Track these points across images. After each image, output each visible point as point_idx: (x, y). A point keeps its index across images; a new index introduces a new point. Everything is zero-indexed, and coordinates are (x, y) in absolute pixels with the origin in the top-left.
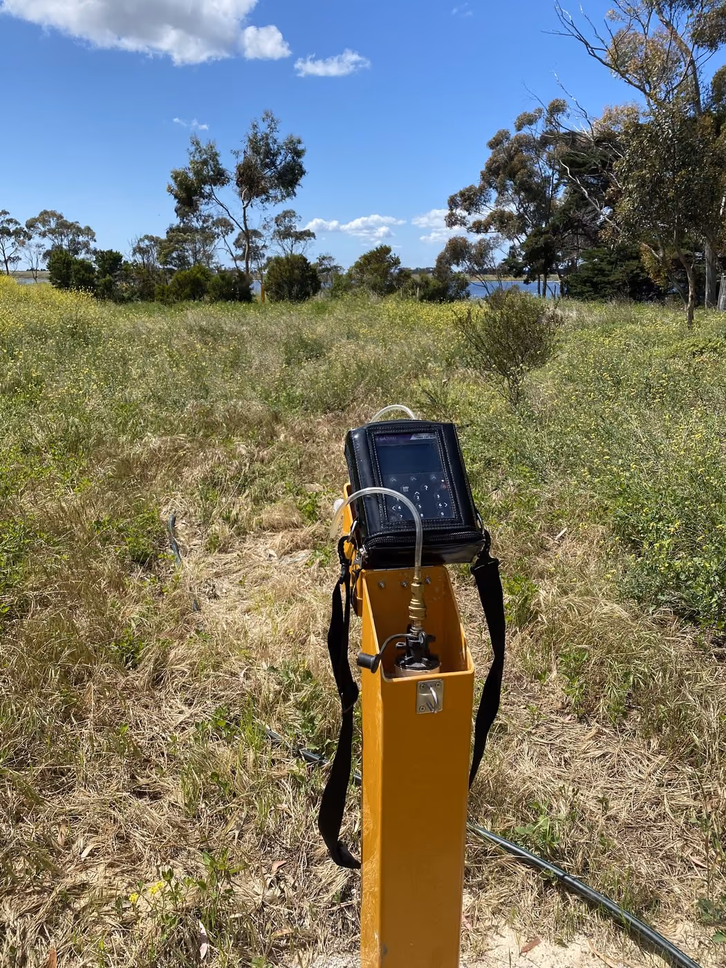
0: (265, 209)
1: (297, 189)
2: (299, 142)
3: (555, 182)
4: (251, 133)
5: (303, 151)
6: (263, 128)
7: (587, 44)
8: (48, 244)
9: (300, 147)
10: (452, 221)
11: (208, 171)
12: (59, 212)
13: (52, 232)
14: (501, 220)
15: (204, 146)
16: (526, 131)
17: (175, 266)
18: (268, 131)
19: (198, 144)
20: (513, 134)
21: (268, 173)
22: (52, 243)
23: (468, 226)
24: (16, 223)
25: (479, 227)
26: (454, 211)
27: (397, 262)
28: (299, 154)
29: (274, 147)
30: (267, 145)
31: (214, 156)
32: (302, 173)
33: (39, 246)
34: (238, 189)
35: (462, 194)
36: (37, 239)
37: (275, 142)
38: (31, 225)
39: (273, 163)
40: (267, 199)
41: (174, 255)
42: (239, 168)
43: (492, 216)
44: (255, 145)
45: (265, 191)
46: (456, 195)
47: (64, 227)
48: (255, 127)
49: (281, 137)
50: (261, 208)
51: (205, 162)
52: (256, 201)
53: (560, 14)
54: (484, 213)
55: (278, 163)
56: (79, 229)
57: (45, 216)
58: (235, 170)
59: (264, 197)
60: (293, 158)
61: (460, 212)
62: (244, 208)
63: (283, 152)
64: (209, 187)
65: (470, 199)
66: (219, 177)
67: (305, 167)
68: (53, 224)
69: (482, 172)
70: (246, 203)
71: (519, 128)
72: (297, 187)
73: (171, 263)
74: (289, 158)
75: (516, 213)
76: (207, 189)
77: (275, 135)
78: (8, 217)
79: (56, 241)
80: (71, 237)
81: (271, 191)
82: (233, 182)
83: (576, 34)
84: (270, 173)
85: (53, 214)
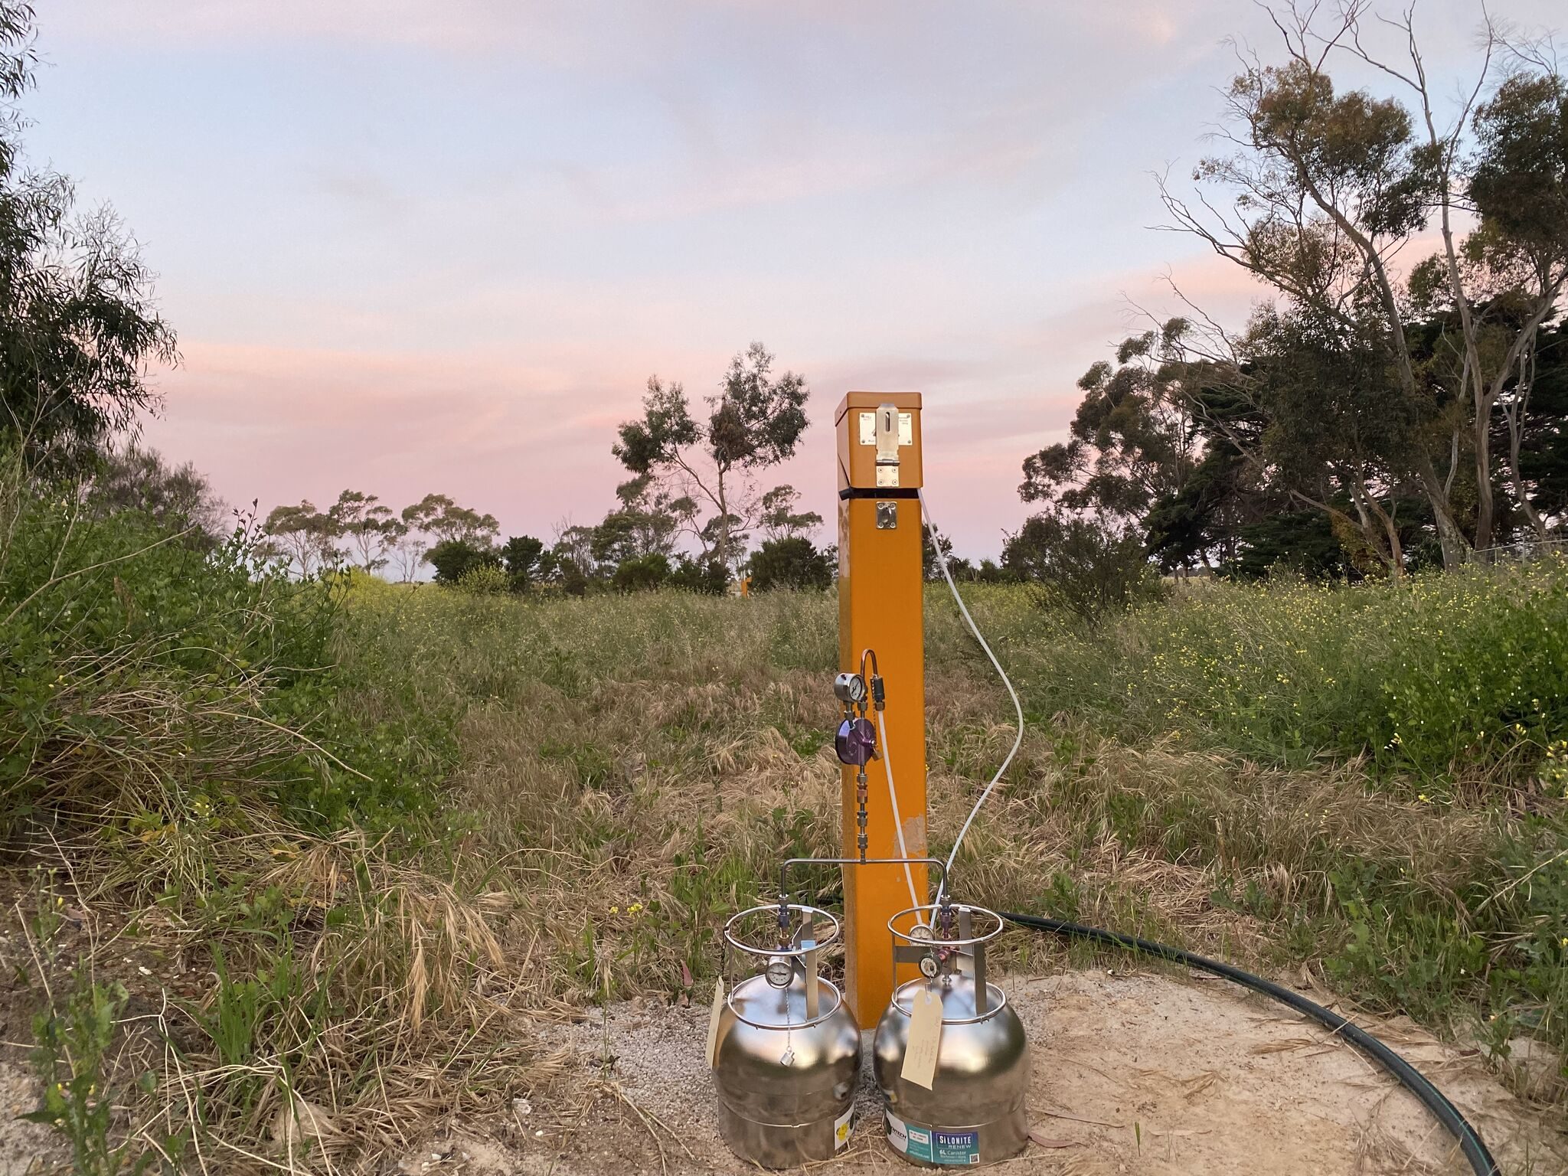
0: (749, 474)
1: (797, 446)
2: (800, 383)
3: (1188, 430)
4: (732, 372)
5: (805, 396)
6: (749, 367)
7: (1213, 241)
8: (431, 540)
9: (801, 390)
10: (1030, 492)
11: (672, 424)
12: (448, 497)
13: (437, 523)
14: (1107, 491)
15: (666, 390)
16: (1134, 362)
17: (615, 561)
18: (755, 371)
19: (657, 389)
20: (1116, 367)
21: (755, 425)
22: (437, 539)
23: (1055, 498)
24: (387, 511)
25: (1073, 500)
26: (1033, 480)
27: (946, 546)
28: (798, 398)
29: (764, 391)
30: (754, 388)
31: (680, 406)
32: (804, 424)
33: (417, 544)
34: (713, 448)
35: (1044, 455)
36: (414, 534)
37: (765, 383)
38: (408, 514)
39: (763, 412)
40: (753, 460)
41: (616, 546)
42: (714, 419)
43: (1092, 483)
44: (735, 387)
45: (750, 450)
46: (1034, 457)
47: (457, 516)
48: (737, 365)
49: (774, 377)
50: (745, 473)
51: (667, 414)
52: (737, 464)
53: (1169, 203)
54: (1081, 479)
55: (769, 411)
56: (476, 519)
57: (430, 503)
58: (709, 423)
59: (748, 458)
60: (791, 405)
61: (1040, 480)
62: (721, 474)
63: (776, 398)
64: (672, 446)
65: (1057, 461)
66: (686, 433)
67: (807, 416)
68: (440, 512)
69: (1073, 423)
70: (723, 465)
71: (1123, 358)
72: (796, 442)
73: (611, 557)
74: (786, 405)
75: (1129, 478)
76: (668, 448)
77: (765, 375)
78: (376, 504)
79: (444, 536)
80: (464, 531)
81: (758, 450)
82: (706, 439)
83: (1196, 228)
84: (757, 425)
85: (440, 500)
